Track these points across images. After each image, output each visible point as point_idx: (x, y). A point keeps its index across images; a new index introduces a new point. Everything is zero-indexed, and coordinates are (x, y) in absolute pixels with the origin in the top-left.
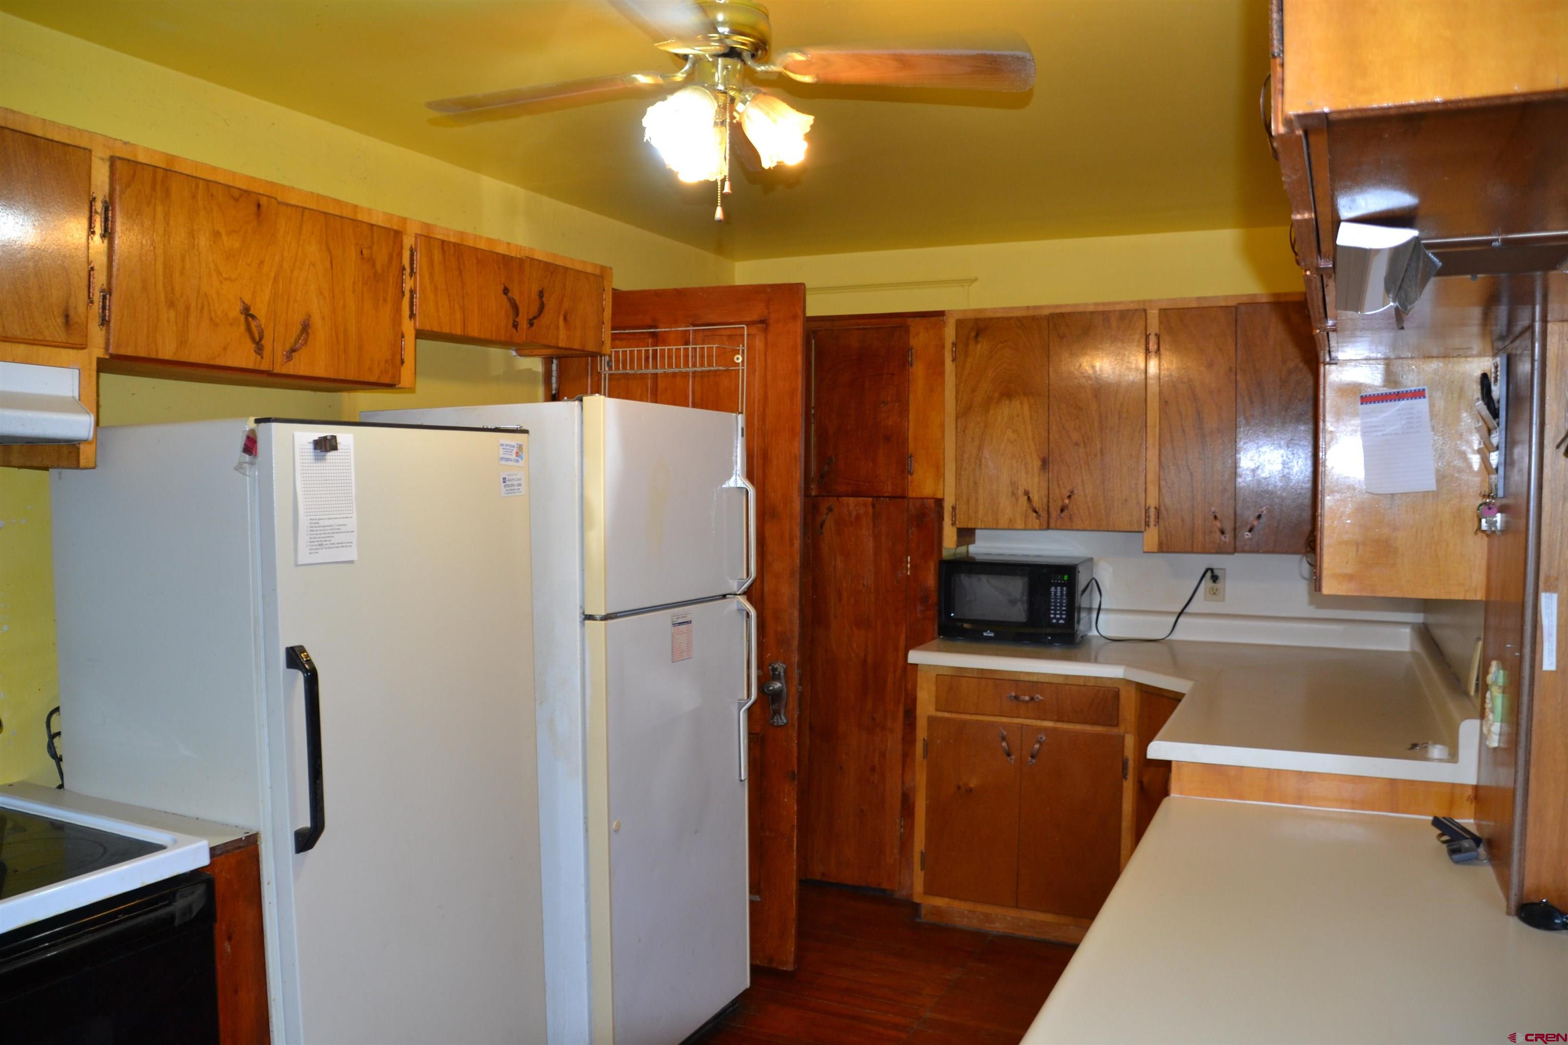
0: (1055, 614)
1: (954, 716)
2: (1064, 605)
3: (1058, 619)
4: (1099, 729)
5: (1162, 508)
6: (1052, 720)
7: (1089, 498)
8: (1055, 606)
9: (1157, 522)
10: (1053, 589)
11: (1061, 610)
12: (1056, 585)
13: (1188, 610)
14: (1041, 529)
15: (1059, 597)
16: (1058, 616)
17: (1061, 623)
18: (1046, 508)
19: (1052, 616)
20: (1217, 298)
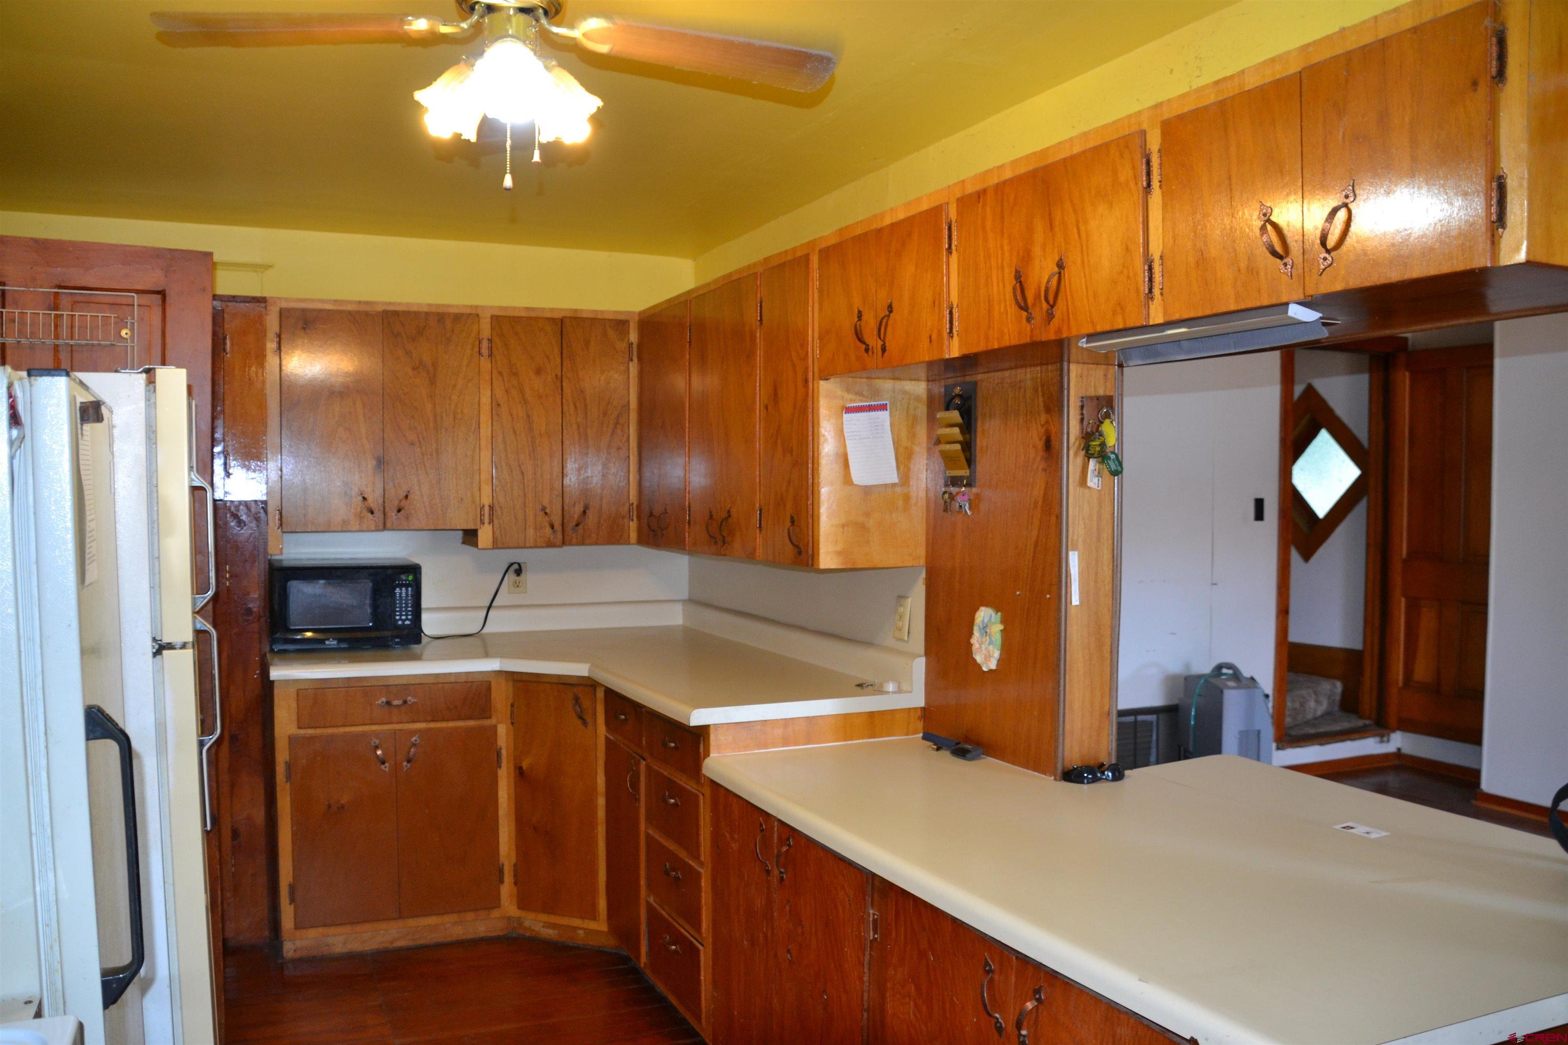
0: (401, 615)
1: (318, 731)
2: (410, 605)
3: (404, 621)
4: (472, 723)
5: (497, 507)
6: (425, 721)
7: (425, 498)
8: (401, 607)
9: (491, 521)
10: (398, 590)
11: (407, 611)
12: (401, 586)
13: (494, 604)
14: (376, 530)
15: (404, 598)
16: (404, 617)
17: (408, 624)
18: (382, 508)
19: (398, 618)
20: (543, 310)
